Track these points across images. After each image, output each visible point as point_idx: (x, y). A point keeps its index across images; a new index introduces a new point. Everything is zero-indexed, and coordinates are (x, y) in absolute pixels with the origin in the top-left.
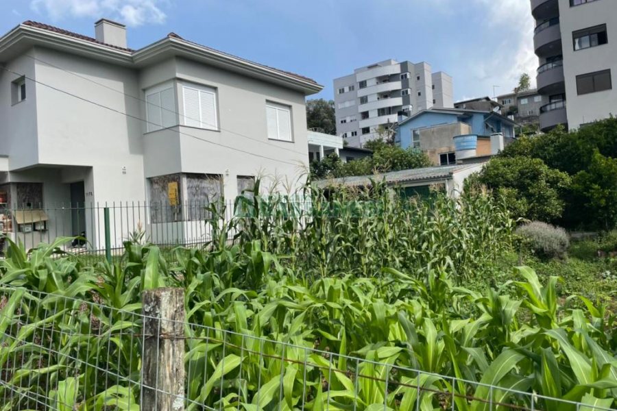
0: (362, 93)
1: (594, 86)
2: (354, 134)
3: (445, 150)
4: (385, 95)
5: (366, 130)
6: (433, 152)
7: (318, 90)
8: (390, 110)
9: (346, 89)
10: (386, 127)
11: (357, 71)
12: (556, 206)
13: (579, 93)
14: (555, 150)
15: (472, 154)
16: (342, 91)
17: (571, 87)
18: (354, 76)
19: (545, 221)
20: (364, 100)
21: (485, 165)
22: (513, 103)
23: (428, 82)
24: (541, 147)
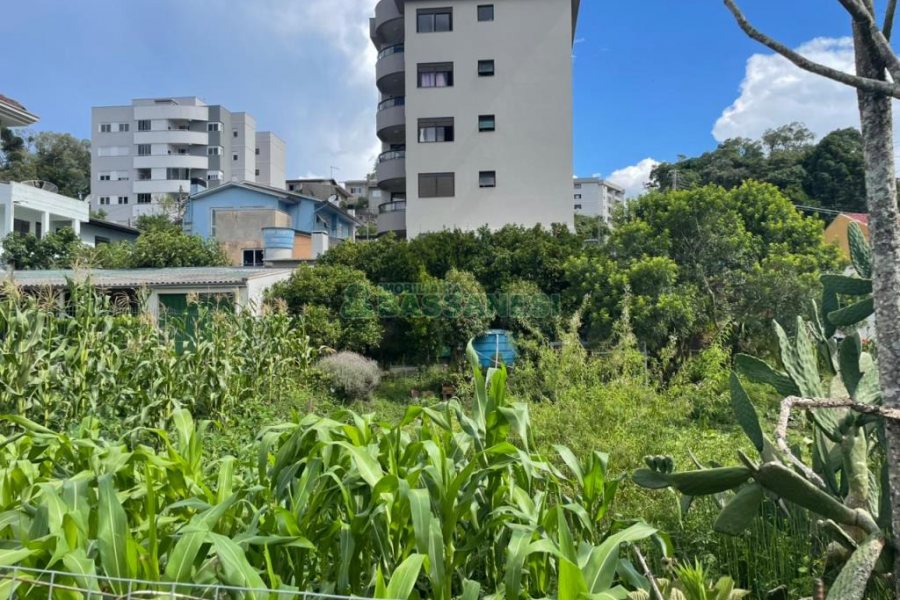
0: (142, 138)
1: (437, 190)
2: (124, 200)
3: (251, 245)
4: (182, 149)
5: (145, 198)
6: (234, 246)
7: (28, 121)
8: (186, 173)
9: (115, 127)
10: (176, 196)
11: (137, 102)
12: (373, 334)
13: (421, 195)
14: (382, 262)
15: (286, 255)
16: (106, 128)
17: (412, 187)
18: (130, 109)
19: (360, 352)
20: (144, 150)
21: (295, 272)
22: (363, 193)
23: (250, 143)
24: (368, 258)
